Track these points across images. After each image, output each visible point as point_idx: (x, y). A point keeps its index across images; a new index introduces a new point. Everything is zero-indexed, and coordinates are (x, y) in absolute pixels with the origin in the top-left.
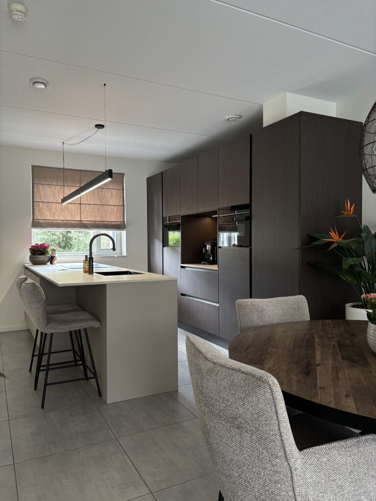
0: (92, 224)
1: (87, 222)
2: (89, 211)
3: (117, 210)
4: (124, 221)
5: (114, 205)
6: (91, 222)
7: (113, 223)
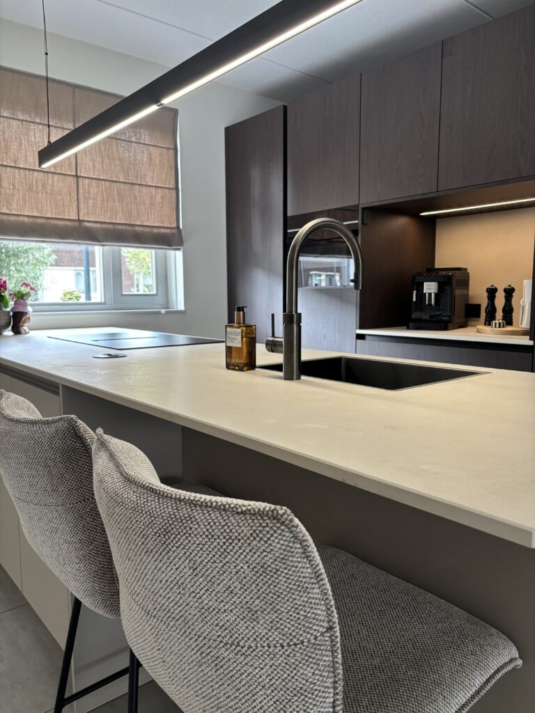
0: (107, 230)
1: (94, 225)
2: (99, 198)
3: (162, 198)
4: (178, 227)
5: (156, 187)
6: (104, 226)
7: (155, 230)
